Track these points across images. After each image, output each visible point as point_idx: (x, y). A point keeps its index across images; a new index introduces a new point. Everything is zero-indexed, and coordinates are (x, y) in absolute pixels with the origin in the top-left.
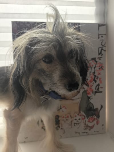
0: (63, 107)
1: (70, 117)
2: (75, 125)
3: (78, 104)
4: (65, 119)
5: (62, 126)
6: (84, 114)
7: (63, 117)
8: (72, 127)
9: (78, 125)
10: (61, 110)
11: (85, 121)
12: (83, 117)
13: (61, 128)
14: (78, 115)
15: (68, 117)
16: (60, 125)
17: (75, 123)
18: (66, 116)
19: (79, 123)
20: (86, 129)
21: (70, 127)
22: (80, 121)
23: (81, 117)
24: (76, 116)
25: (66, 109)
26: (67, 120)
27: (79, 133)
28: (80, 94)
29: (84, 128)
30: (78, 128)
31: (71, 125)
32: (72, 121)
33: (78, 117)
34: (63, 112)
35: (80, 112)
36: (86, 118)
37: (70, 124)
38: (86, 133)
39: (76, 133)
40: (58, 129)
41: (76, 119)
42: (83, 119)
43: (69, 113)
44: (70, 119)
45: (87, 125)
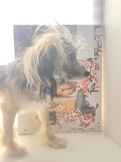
0: (60, 104)
1: (66, 114)
2: (71, 122)
3: (74, 101)
4: (61, 115)
5: (58, 122)
6: (80, 112)
7: (60, 113)
8: (68, 123)
9: (74, 122)
10: (57, 107)
11: (80, 118)
12: (79, 114)
13: (57, 123)
14: (74, 112)
15: (64, 113)
16: (57, 121)
17: (71, 120)
18: (63, 113)
19: (75, 120)
20: (81, 126)
21: (66, 123)
22: (76, 118)
23: (77, 115)
24: (72, 113)
25: (62, 106)
26: (63, 116)
27: (75, 129)
28: (76, 92)
29: (80, 125)
30: (74, 124)
31: (67, 122)
32: (68, 118)
33: (74, 114)
34: (60, 108)
35: (76, 110)
36: (82, 115)
37: (66, 120)
38: (82, 129)
39: (72, 129)
40: (55, 124)
41: (72, 116)
42: (78, 116)
43: (66, 110)
44: (66, 116)
45: (83, 122)
